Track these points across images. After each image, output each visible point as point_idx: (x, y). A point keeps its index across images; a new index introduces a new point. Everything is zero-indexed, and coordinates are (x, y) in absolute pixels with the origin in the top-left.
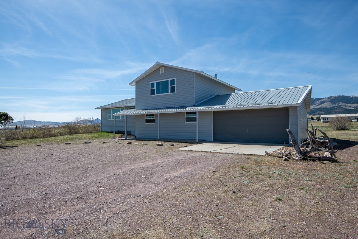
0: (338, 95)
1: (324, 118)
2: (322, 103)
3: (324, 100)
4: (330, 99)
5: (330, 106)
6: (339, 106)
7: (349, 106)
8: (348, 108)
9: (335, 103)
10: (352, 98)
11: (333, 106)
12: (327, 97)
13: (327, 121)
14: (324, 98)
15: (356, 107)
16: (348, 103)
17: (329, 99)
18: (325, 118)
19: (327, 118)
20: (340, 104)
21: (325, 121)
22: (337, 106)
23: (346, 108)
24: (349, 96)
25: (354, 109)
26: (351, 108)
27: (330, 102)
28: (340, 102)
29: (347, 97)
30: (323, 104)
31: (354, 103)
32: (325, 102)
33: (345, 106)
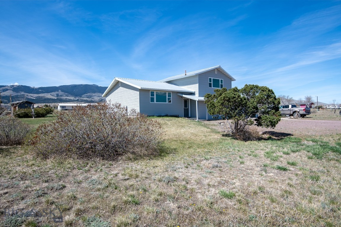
0: (21, 85)
1: (62, 107)
2: (4, 90)
3: (6, 88)
4: (13, 88)
5: (13, 94)
6: (22, 95)
7: (31, 96)
8: (30, 97)
9: (17, 92)
10: (34, 89)
11: (16, 94)
12: (9, 85)
13: (64, 109)
14: (6, 86)
15: (36, 97)
16: (30, 93)
17: (11, 87)
18: (64, 107)
19: (65, 107)
20: (23, 93)
21: (63, 109)
22: (20, 95)
23: (28, 97)
24: (31, 87)
25: (35, 98)
26: (32, 98)
27: (12, 90)
28: (22, 91)
29: (28, 88)
30: (6, 92)
31: (34, 94)
32: (7, 90)
33: (27, 96)
